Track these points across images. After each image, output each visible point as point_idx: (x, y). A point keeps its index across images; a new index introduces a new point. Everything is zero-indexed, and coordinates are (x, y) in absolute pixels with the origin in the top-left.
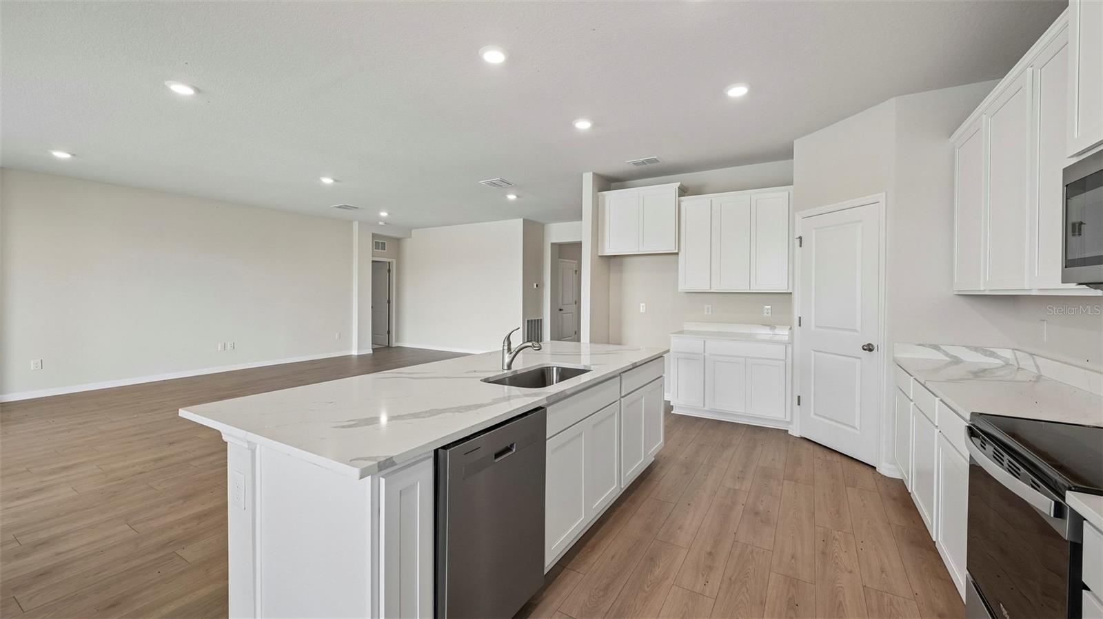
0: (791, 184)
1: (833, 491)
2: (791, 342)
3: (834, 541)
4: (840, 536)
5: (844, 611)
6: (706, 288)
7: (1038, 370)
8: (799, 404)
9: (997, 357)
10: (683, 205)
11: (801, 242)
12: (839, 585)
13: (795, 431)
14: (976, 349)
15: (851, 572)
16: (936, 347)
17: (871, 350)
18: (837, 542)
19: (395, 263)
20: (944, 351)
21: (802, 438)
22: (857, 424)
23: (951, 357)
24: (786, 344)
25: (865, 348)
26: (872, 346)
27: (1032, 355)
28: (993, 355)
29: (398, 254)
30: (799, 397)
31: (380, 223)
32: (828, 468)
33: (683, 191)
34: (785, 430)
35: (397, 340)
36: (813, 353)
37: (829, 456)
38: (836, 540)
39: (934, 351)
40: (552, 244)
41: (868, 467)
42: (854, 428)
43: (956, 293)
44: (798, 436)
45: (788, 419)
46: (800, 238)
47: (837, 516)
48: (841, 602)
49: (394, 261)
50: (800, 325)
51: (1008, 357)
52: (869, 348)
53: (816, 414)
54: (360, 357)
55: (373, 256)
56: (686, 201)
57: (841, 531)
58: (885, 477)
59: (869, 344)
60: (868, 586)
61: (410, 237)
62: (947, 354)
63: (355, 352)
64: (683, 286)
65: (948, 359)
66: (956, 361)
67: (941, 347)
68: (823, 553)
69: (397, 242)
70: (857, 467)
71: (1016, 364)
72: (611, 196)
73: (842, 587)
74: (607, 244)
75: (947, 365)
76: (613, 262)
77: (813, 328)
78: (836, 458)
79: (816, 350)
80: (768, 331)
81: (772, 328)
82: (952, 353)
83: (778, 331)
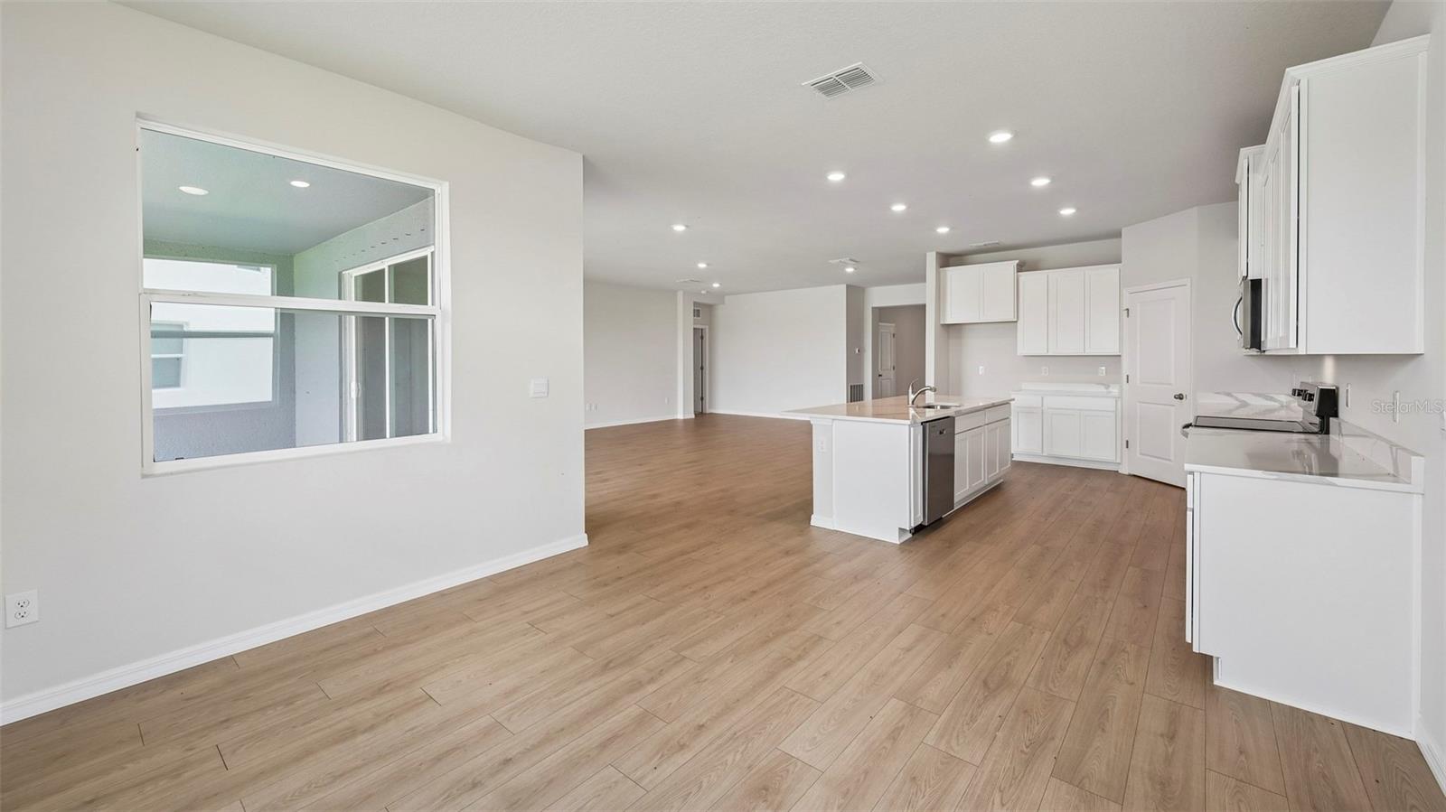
0: (1120, 262)
1: (1143, 497)
2: (1120, 397)
6: (1044, 353)
8: (1127, 447)
9: (1275, 400)
10: (1021, 279)
11: (1128, 313)
13: (1124, 470)
14: (1259, 395)
16: (1229, 394)
17: (1181, 399)
19: (707, 330)
20: (1235, 397)
21: (1130, 475)
22: (1172, 458)
23: (1242, 401)
24: (1117, 398)
25: (1177, 398)
26: (1183, 395)
28: (1272, 399)
29: (711, 323)
30: (1127, 441)
31: (703, 292)
32: (1145, 488)
33: (1022, 267)
34: (1115, 471)
35: (710, 407)
36: (1138, 404)
37: (1150, 484)
39: (1227, 397)
40: (873, 308)
41: (1179, 489)
42: (1170, 460)
44: (1127, 473)
45: (1118, 461)
46: (1128, 310)
49: (706, 328)
50: (1128, 382)
52: (1180, 397)
53: (1141, 454)
54: (685, 421)
55: (694, 324)
56: (1026, 277)
59: (1180, 395)
61: (723, 303)
62: (1237, 399)
63: (680, 416)
64: (1022, 351)
65: (1237, 403)
66: (1244, 405)
67: (1233, 394)
69: (710, 307)
72: (952, 272)
74: (948, 313)
75: (1238, 408)
76: (952, 330)
77: (1138, 383)
78: (1155, 484)
79: (1140, 402)
80: (1102, 389)
81: (1107, 386)
82: (1242, 398)
83: (1112, 389)
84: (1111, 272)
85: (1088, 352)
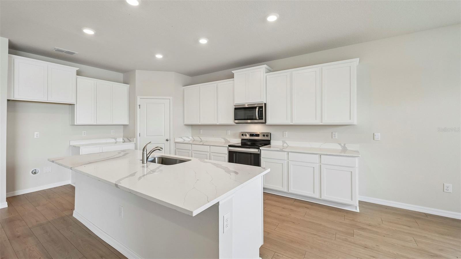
7: (201, 139)
10: (78, 80)
11: (140, 107)
24: (135, 144)
27: (199, 137)
39: (181, 139)
43: (184, 124)
50: (140, 136)
52: (167, 140)
56: (80, 78)
64: (78, 122)
71: (193, 140)
80: (113, 140)
81: (116, 139)
82: (184, 139)
83: (118, 140)
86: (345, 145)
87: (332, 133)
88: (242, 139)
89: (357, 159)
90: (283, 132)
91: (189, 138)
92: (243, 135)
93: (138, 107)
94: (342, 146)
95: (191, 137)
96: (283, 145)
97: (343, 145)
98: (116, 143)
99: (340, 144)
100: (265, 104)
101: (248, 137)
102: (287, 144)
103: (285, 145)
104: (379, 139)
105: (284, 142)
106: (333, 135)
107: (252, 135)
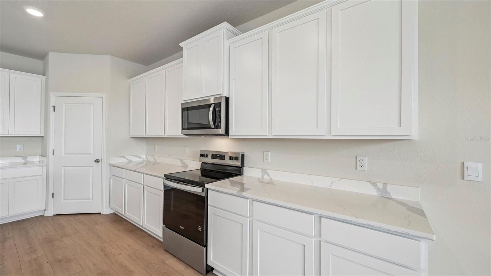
1: (90, 230)
3: (106, 248)
4: (107, 245)
5: (128, 268)
7: (155, 160)
8: (53, 197)
11: (55, 109)
12: (120, 261)
13: (50, 213)
14: (136, 156)
15: (120, 254)
16: (124, 157)
17: (98, 162)
18: (107, 248)
20: (127, 158)
21: (54, 215)
23: (129, 160)
24: (43, 166)
25: (96, 161)
26: (99, 160)
27: (153, 156)
30: (53, 194)
32: (80, 223)
34: (41, 216)
36: (63, 168)
37: (77, 217)
38: (106, 247)
39: (124, 159)
41: (97, 214)
42: (89, 199)
43: (130, 137)
44: (52, 215)
45: (44, 208)
46: (54, 106)
47: (99, 238)
48: (125, 266)
50: (54, 154)
51: (144, 158)
52: (97, 161)
53: (65, 200)
57: (105, 243)
58: (106, 215)
59: (97, 160)
60: (129, 254)
62: (127, 159)
65: (128, 161)
66: (130, 161)
67: (126, 157)
68: (105, 255)
70: (93, 216)
71: (147, 160)
73: (121, 261)
75: (128, 163)
77: (63, 155)
78: (80, 216)
79: (63, 166)
80: (21, 160)
81: (25, 157)
82: (129, 159)
83: (29, 159)
84: (36, 80)
85: (12, 133)
86: (385, 185)
87: (356, 156)
88: (202, 163)
89: (423, 245)
90: (264, 152)
91: (140, 158)
92: (202, 155)
93: (52, 109)
94: (378, 189)
95: (144, 157)
96: (263, 177)
97: (380, 186)
98: (25, 163)
99: (374, 184)
100: (227, 100)
101: (209, 160)
102: (269, 175)
103: (266, 177)
104: (480, 179)
105: (264, 171)
106: (359, 163)
107: (214, 156)
